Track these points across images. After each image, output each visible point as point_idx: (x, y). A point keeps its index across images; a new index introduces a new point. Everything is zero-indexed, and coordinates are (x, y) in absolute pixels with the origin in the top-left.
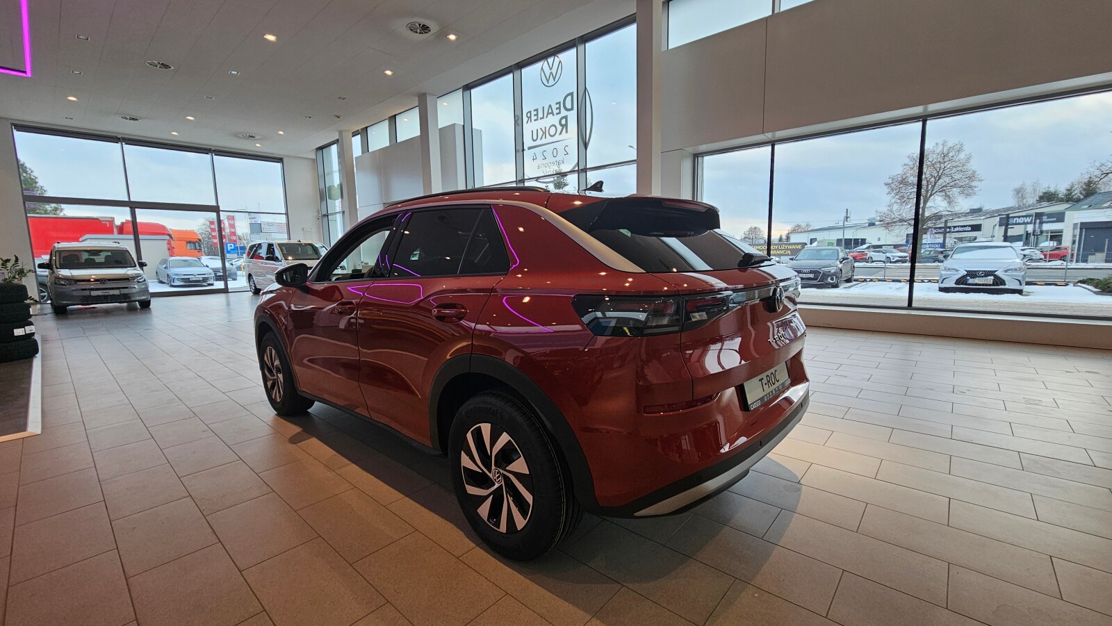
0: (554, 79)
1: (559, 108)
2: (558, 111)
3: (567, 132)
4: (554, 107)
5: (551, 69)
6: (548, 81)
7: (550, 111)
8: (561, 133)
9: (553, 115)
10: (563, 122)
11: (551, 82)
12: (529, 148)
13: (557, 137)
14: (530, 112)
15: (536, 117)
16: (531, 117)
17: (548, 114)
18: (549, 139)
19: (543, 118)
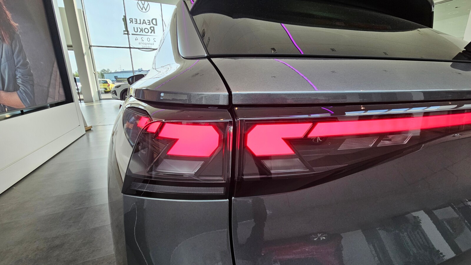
0: (146, 10)
1: (150, 22)
2: (149, 23)
3: (154, 33)
4: (147, 22)
5: (143, 5)
6: (142, 9)
7: (144, 22)
8: (151, 33)
9: (146, 24)
10: (152, 29)
11: (144, 10)
12: (132, 34)
13: (149, 34)
14: (132, 19)
15: (136, 22)
16: (132, 21)
17: (143, 23)
18: (144, 33)
19: (140, 24)
